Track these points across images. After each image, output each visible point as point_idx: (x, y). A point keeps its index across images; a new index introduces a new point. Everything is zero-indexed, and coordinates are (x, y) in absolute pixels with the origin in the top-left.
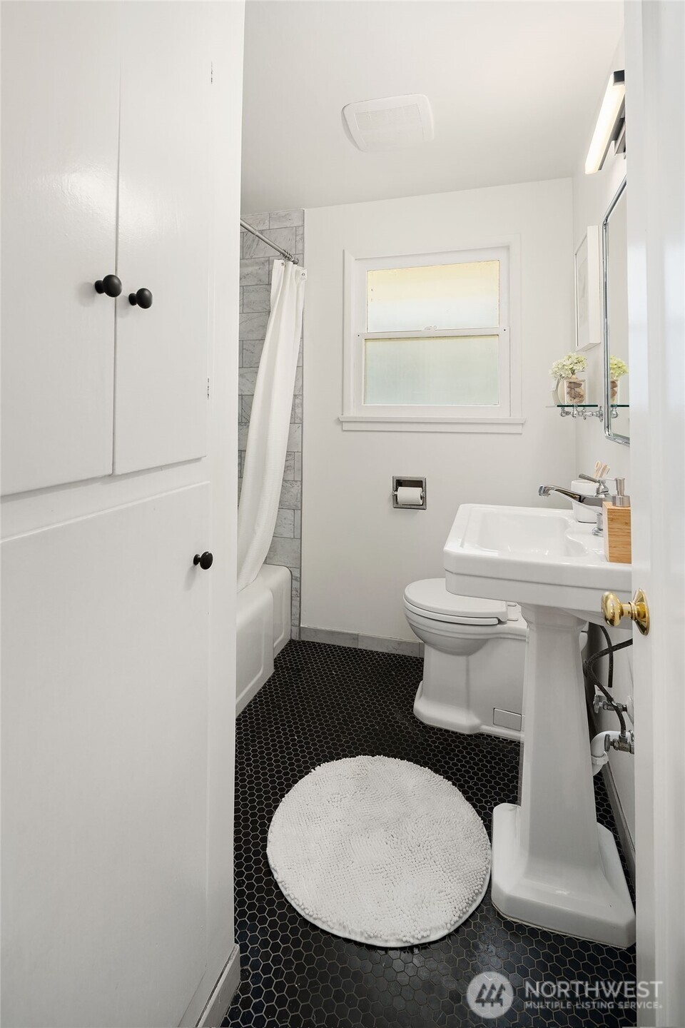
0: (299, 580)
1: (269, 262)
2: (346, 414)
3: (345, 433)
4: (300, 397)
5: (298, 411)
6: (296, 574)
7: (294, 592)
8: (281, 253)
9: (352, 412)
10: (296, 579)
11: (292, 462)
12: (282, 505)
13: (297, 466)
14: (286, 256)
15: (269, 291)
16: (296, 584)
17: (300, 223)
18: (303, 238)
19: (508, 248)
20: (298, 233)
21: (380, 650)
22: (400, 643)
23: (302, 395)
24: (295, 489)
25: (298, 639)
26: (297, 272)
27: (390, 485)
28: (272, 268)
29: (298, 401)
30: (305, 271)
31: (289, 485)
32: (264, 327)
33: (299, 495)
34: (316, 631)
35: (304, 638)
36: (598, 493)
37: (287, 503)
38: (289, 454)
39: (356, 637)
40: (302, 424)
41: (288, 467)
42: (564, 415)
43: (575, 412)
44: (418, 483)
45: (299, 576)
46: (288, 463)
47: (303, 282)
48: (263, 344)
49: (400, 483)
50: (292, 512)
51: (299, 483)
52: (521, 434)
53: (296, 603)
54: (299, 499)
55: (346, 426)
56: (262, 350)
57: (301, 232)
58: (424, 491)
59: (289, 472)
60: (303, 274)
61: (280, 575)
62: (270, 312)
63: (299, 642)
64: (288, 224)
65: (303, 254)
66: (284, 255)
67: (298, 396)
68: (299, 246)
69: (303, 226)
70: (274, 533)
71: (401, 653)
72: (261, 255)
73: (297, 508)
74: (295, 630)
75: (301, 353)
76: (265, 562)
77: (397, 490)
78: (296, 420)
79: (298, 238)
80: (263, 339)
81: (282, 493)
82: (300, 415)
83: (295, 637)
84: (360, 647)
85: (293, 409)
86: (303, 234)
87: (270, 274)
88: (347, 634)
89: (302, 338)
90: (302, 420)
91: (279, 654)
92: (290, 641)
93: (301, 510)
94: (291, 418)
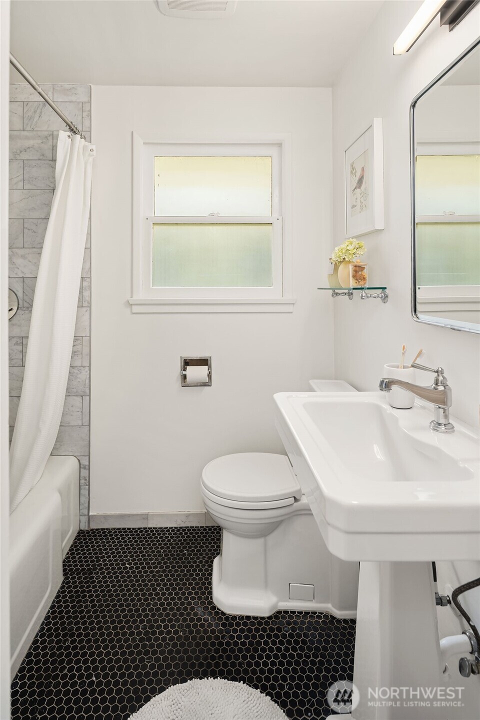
0: (87, 467)
1: (54, 137)
2: (135, 297)
3: (134, 315)
4: (88, 280)
5: (86, 294)
6: (85, 462)
7: (82, 481)
8: (68, 125)
9: (141, 295)
10: (84, 468)
11: (79, 347)
12: (69, 393)
13: (86, 350)
14: (73, 130)
15: (54, 168)
16: (84, 473)
17: (86, 99)
18: (90, 115)
19: (280, 145)
20: (85, 108)
21: (169, 525)
22: (188, 516)
23: (90, 278)
24: (84, 375)
25: (87, 529)
26: (85, 147)
27: (178, 364)
28: (57, 142)
29: (85, 284)
30: (94, 147)
31: (76, 371)
32: (49, 205)
33: (87, 381)
34: (106, 517)
35: (94, 526)
36: (437, 384)
37: (75, 390)
38: (76, 338)
39: (146, 517)
40: (90, 307)
41: (75, 352)
42: (334, 295)
43: (364, 294)
44: (204, 362)
45: (88, 464)
46: (75, 349)
47: (91, 159)
48: (47, 223)
49: (187, 363)
50: (79, 399)
51: (87, 369)
52: (292, 312)
53: (84, 492)
54: (87, 384)
55: (136, 309)
56: (46, 229)
57: (88, 109)
58: (210, 368)
59: (76, 357)
60: (92, 150)
61: (68, 466)
62: (54, 190)
63: (88, 532)
64: (74, 98)
65: (90, 131)
66: (70, 127)
67: (85, 279)
68: (86, 123)
69: (90, 102)
70: (61, 422)
71: (189, 525)
72: (45, 128)
73: (85, 394)
74: (84, 519)
75: (89, 234)
76: (52, 455)
77: (185, 369)
78: (84, 303)
79: (85, 114)
80: (47, 218)
81: (69, 380)
82: (87, 299)
83: (84, 527)
84: (150, 526)
85: (81, 292)
86: (90, 111)
87: (54, 148)
88: (137, 515)
89: (90, 219)
90: (90, 303)
91: (68, 553)
92: (79, 533)
93: (90, 396)
94: (79, 301)
